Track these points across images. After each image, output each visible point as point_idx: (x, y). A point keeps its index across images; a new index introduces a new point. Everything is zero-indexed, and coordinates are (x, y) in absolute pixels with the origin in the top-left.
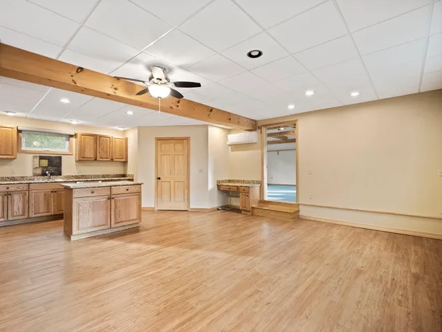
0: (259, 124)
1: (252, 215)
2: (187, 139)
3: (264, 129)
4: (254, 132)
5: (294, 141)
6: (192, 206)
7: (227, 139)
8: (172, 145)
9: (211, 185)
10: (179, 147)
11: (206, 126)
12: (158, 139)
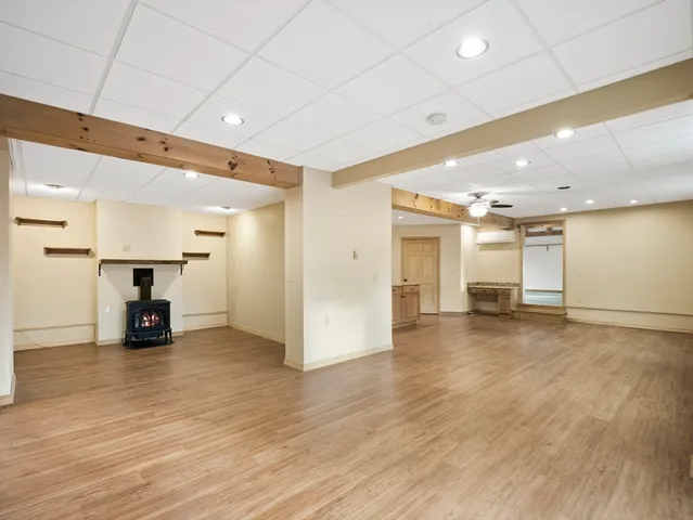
0: (517, 223)
1: (513, 318)
2: (437, 239)
3: (523, 228)
4: (512, 232)
5: (560, 233)
6: (442, 310)
7: (476, 237)
8: (420, 245)
9: (463, 288)
10: (427, 247)
11: (458, 225)
12: (404, 239)
